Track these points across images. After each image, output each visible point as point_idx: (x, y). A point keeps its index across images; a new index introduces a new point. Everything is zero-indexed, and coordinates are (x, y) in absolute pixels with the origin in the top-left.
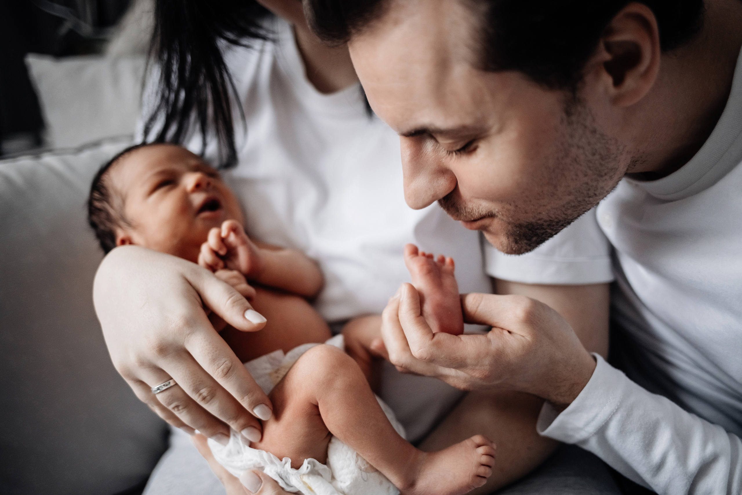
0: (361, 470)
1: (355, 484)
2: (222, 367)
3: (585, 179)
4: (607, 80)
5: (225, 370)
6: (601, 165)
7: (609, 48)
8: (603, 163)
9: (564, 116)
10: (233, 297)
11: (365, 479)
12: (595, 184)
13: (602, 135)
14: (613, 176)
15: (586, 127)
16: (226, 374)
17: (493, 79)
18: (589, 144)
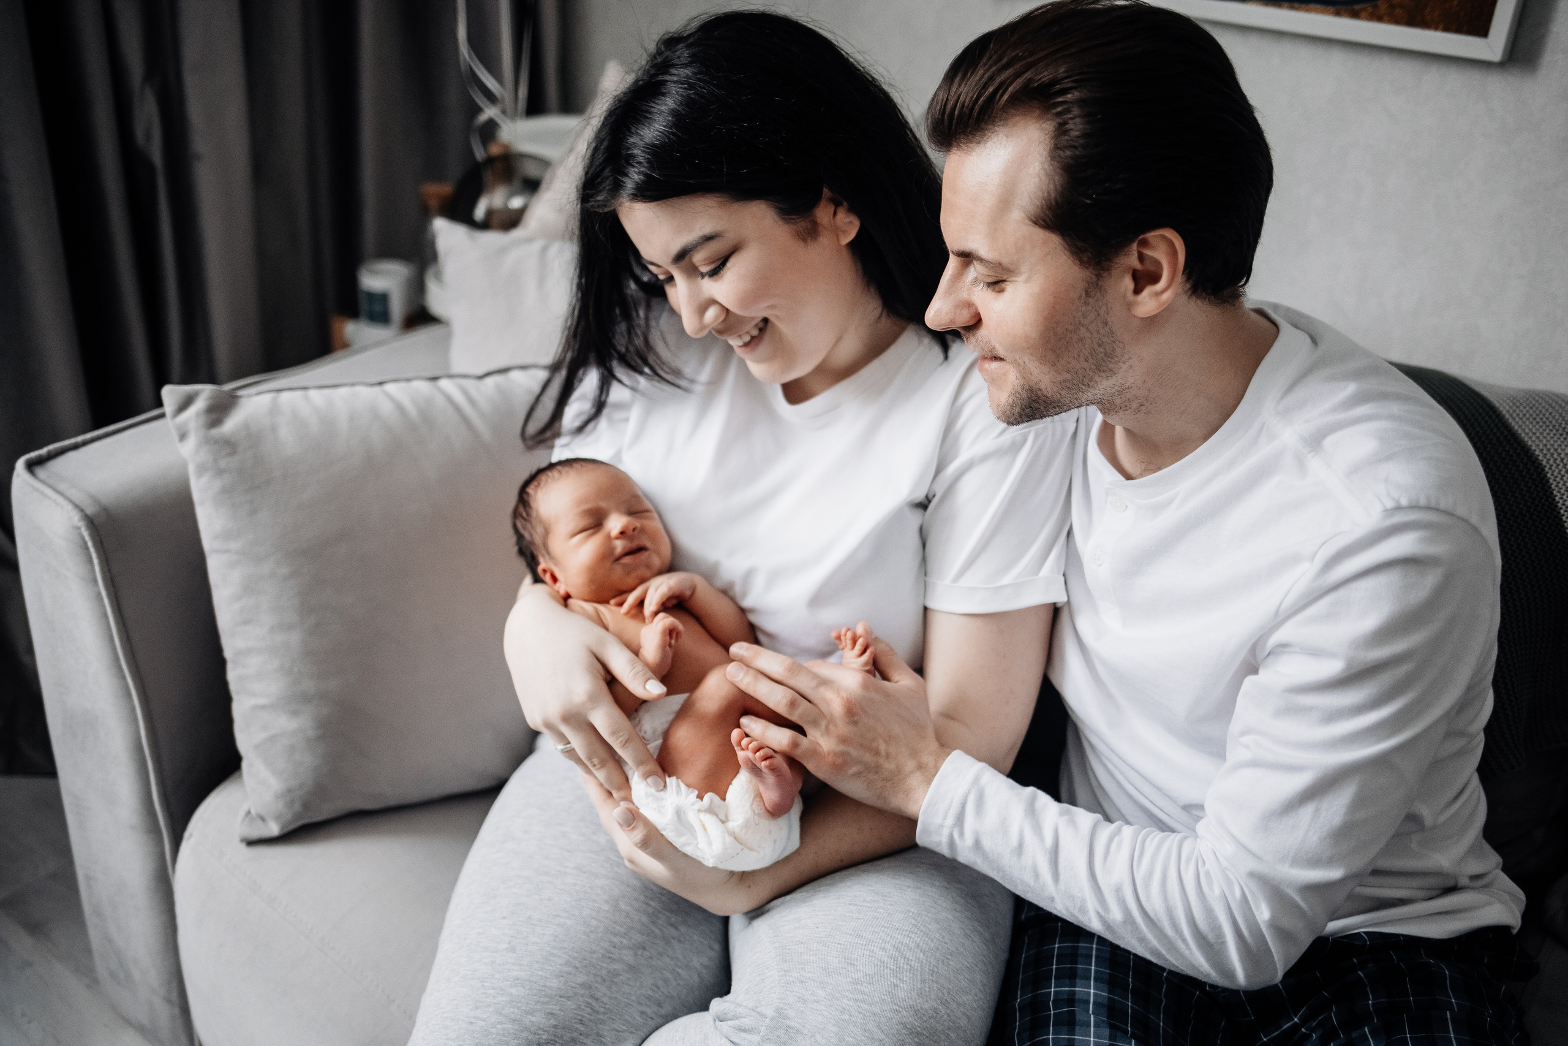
0: (754, 813)
1: (746, 825)
2: (621, 739)
3: (1086, 365)
4: (1128, 283)
5: (624, 742)
6: (1103, 359)
7: (1141, 258)
8: (1105, 358)
9: (1084, 294)
10: (632, 672)
11: (757, 823)
12: (1091, 374)
13: (1113, 332)
14: (1109, 378)
15: (1099, 315)
16: (624, 745)
17: (1040, 234)
18: (1098, 332)
